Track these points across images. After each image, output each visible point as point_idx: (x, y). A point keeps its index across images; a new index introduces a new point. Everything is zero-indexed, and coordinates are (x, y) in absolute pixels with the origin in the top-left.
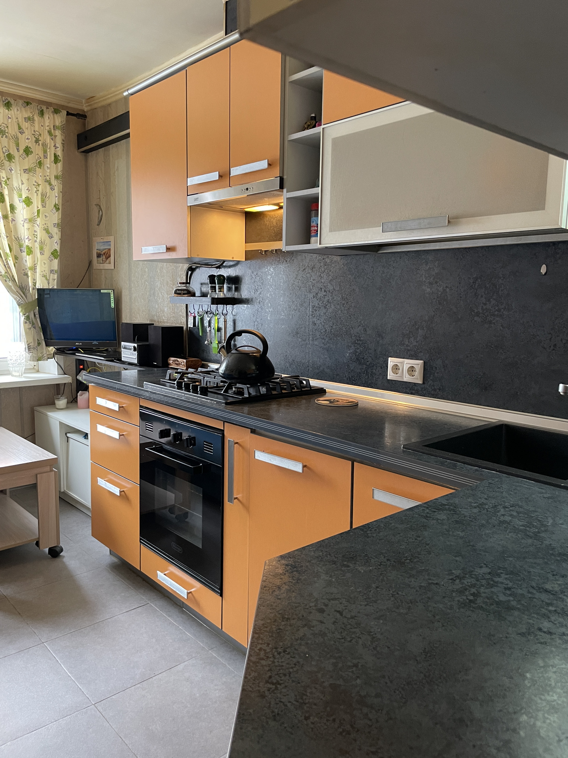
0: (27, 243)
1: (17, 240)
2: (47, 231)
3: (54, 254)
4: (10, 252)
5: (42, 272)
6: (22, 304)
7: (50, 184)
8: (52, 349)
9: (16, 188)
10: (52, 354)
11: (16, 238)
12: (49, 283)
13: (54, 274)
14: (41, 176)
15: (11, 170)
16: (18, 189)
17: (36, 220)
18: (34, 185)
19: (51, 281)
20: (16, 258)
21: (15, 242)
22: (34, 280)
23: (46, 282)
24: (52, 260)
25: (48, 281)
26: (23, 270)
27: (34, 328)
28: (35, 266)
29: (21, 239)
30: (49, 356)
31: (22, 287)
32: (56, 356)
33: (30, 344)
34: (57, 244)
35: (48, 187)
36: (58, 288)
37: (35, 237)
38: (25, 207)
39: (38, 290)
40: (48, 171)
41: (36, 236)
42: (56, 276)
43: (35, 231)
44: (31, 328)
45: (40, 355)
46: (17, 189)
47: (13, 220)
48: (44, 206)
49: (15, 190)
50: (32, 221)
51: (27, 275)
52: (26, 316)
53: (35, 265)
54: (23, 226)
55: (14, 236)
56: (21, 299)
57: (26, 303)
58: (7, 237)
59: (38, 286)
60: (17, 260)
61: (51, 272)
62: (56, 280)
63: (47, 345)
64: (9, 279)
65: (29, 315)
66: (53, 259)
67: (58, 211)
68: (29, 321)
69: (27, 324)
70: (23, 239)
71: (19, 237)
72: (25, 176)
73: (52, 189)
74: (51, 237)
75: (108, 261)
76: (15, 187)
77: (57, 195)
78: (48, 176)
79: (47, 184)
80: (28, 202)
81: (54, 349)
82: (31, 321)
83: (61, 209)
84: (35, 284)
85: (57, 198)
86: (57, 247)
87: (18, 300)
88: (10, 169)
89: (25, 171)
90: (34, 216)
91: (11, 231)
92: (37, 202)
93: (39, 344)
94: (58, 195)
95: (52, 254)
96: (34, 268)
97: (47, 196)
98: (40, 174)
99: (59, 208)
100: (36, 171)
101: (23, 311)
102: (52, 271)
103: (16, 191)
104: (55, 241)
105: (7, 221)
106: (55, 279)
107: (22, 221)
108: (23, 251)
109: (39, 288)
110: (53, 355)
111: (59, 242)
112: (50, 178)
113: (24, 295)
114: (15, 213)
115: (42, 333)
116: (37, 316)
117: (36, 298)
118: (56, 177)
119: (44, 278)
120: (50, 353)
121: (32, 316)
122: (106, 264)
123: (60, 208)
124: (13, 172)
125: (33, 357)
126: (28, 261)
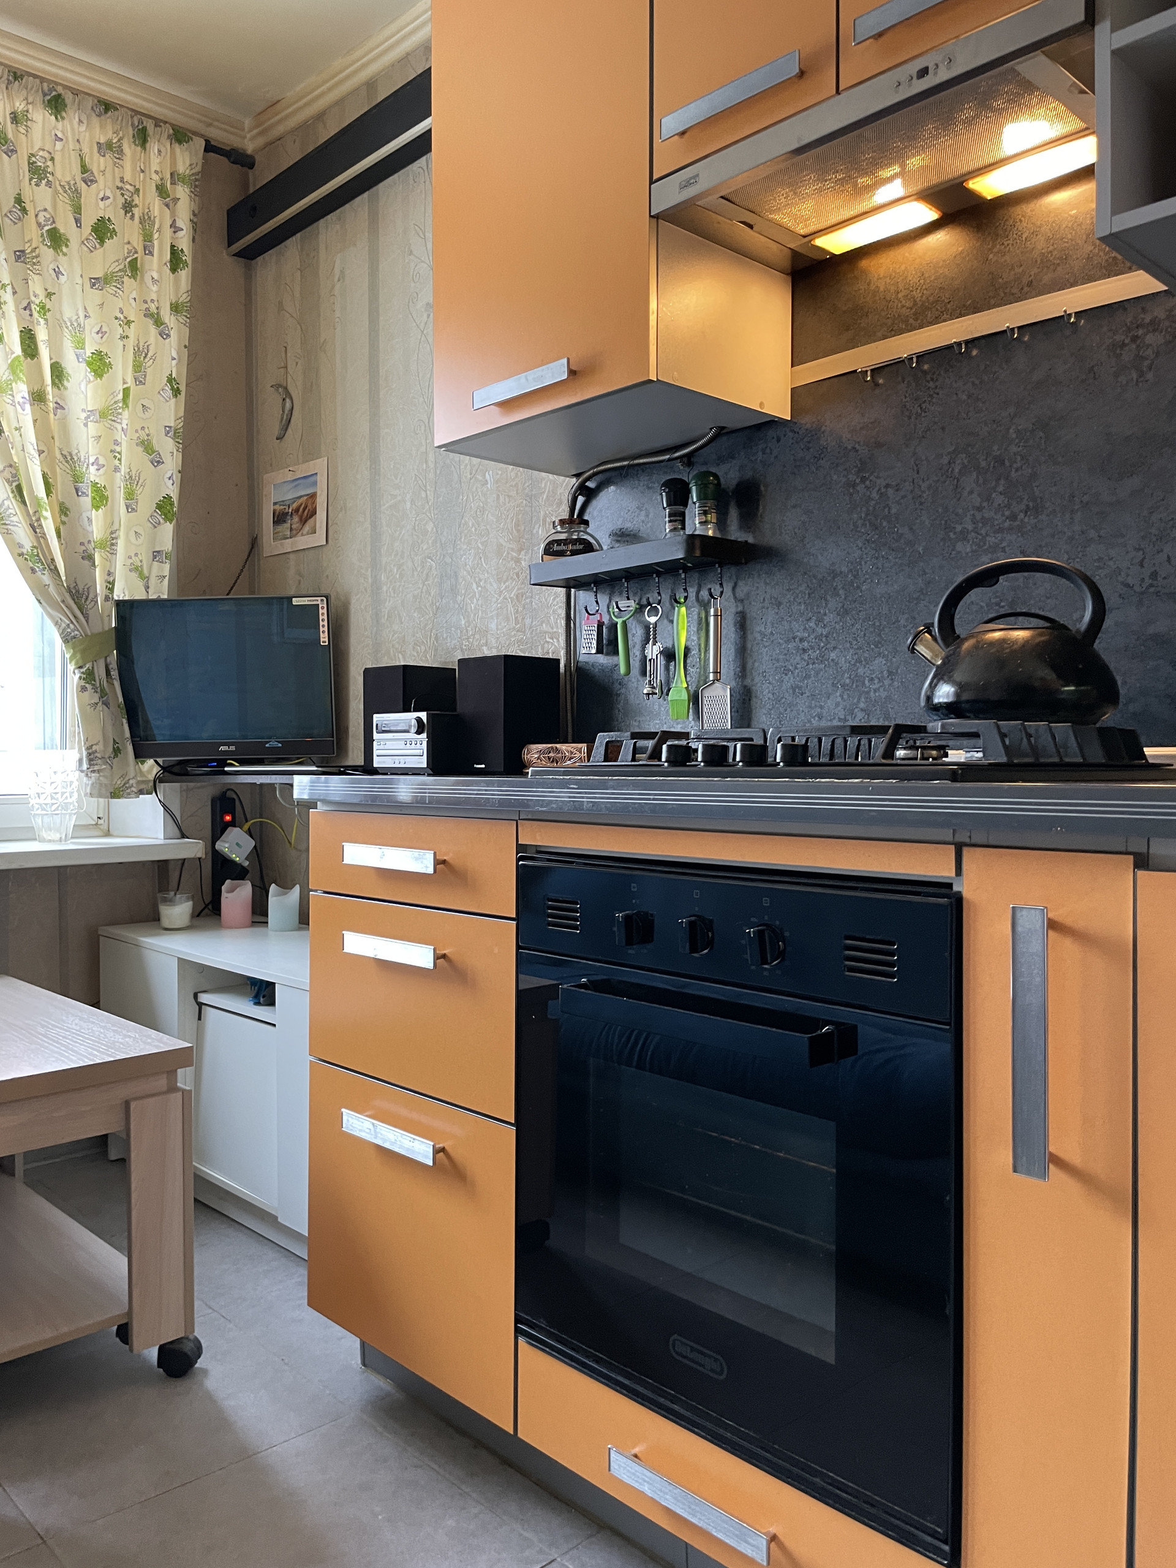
0: (93, 474)
1: (67, 462)
2: (147, 446)
3: (163, 506)
4: (48, 495)
5: (130, 557)
6: (74, 637)
7: (158, 322)
8: (150, 767)
9: (69, 324)
10: (149, 781)
11: (65, 457)
12: (147, 588)
13: (162, 562)
14: (135, 299)
15: (58, 273)
16: (76, 324)
17: (120, 414)
18: (116, 318)
19: (153, 582)
20: (64, 510)
21: (60, 464)
22: (109, 574)
23: (140, 584)
24: (159, 523)
25: (145, 579)
26: (82, 544)
27: (106, 704)
28: (113, 536)
29: (79, 459)
30: (142, 786)
31: (78, 591)
32: (161, 787)
33: (94, 748)
34: (171, 481)
35: (153, 331)
36: (172, 598)
37: (115, 457)
38: (92, 379)
39: (119, 604)
40: (155, 288)
41: (119, 456)
42: (166, 569)
43: (116, 443)
44: (97, 704)
45: (119, 782)
46: (72, 324)
47: (59, 406)
48: (139, 382)
49: (67, 328)
50: (107, 415)
51: (90, 558)
52: (84, 670)
53: (112, 533)
54: (86, 425)
55: (60, 449)
56: (72, 622)
57: (86, 635)
58: (41, 452)
59: (119, 594)
60: (66, 515)
61: (155, 557)
62: (167, 578)
63: (140, 754)
64: (43, 564)
65: (93, 668)
66: (162, 521)
67: (176, 396)
68: (93, 685)
69: (86, 693)
70: (82, 459)
71: (74, 453)
72: (95, 295)
73: (164, 335)
74: (158, 462)
75: (307, 528)
76: (66, 320)
77: (174, 355)
78: (152, 301)
79: (150, 322)
80: (99, 364)
81: (156, 769)
82: (98, 685)
83: (183, 393)
84: (110, 586)
85: (174, 362)
86: (172, 490)
87: (64, 625)
88: (54, 270)
89: (95, 282)
90: (116, 402)
91: (53, 438)
92: (122, 370)
93: (117, 751)
94: (178, 353)
95: (159, 507)
96: (109, 544)
97: (150, 355)
98: (134, 295)
99: (178, 388)
100: (123, 283)
101: (78, 656)
102: (156, 555)
103: (70, 331)
104: (169, 475)
105: (43, 407)
106: (164, 577)
107: (83, 410)
108: (83, 493)
109: (121, 599)
110: (151, 784)
111: (177, 477)
112: (157, 308)
113: (82, 613)
114: (66, 388)
115: (125, 721)
116: (115, 673)
117: (113, 625)
118: (175, 308)
119: (134, 575)
120: (144, 779)
121: (100, 672)
122: (302, 535)
123: (183, 388)
124: (63, 279)
125: (101, 784)
126: (96, 524)
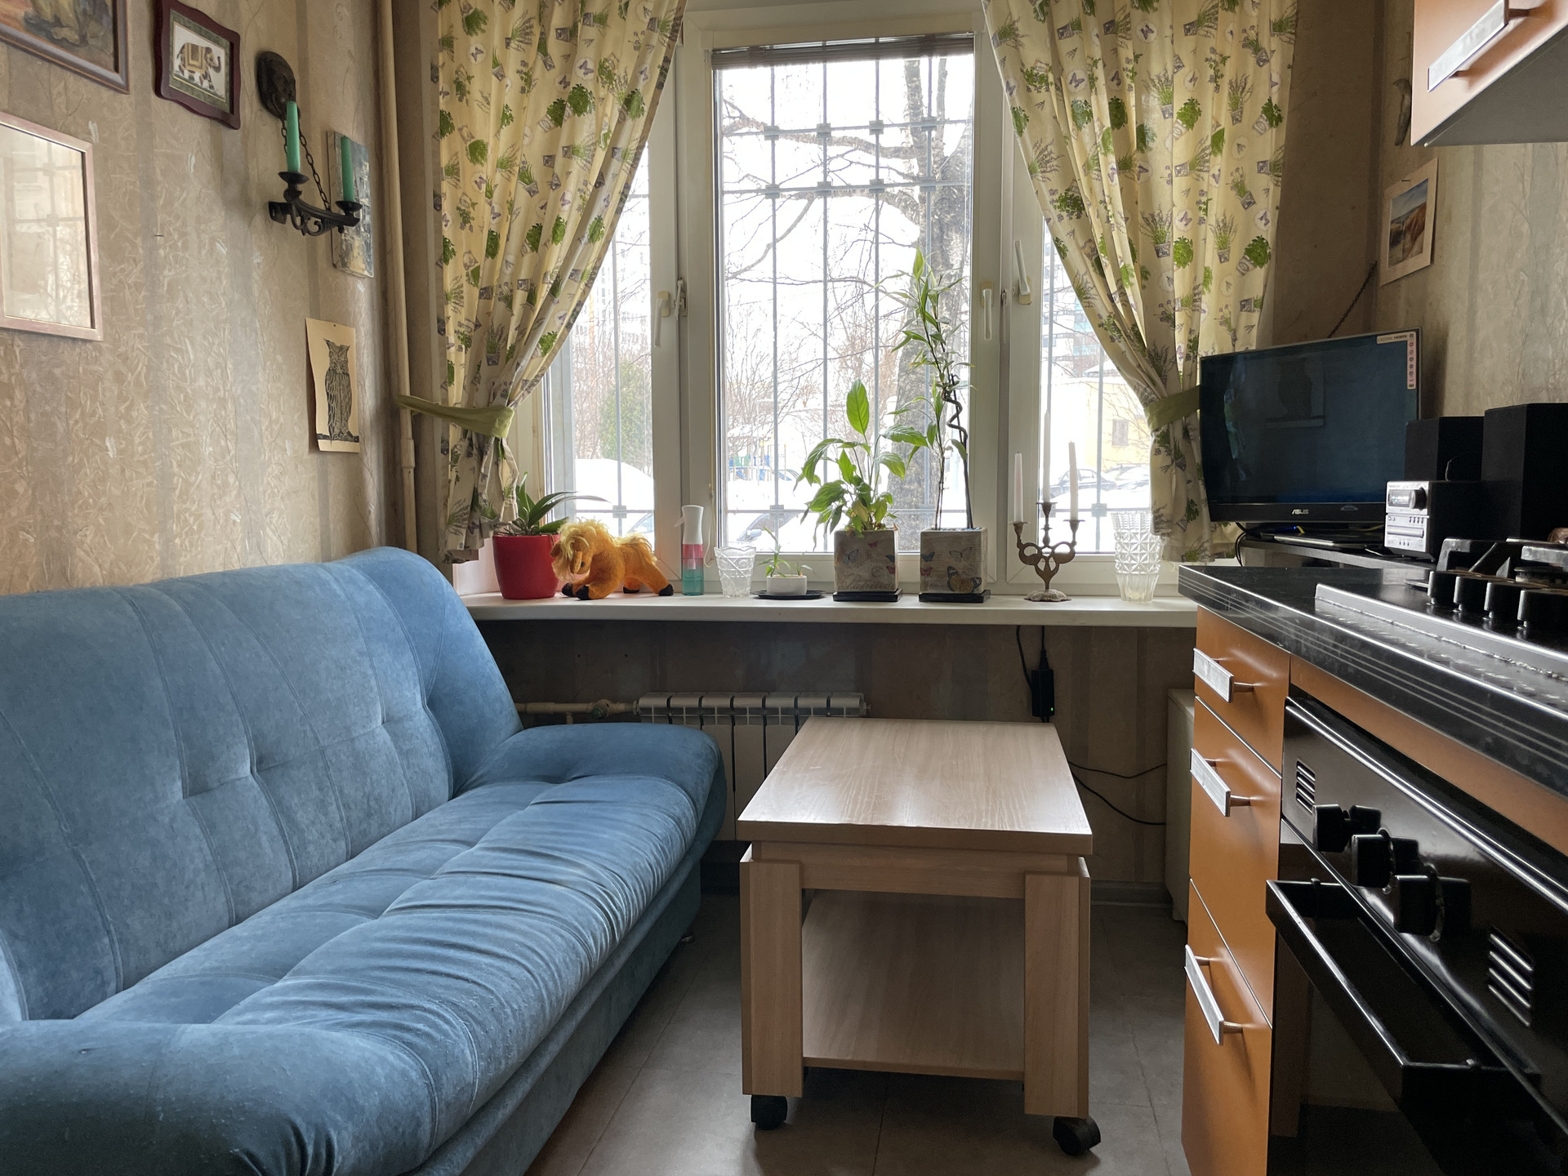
0: (1178, 231)
1: (1149, 224)
2: (1240, 188)
3: (1256, 252)
4: (1134, 261)
5: (1221, 310)
6: (1152, 401)
7: (1254, 46)
8: (1232, 530)
9: (1157, 81)
10: (1231, 544)
11: (1146, 219)
12: (1235, 340)
13: (1250, 311)
14: (1231, 32)
15: (1146, 32)
16: (1163, 80)
17: (1208, 161)
18: (1207, 60)
19: (1241, 333)
20: (1144, 274)
21: (1142, 229)
22: (1191, 331)
23: (1229, 338)
24: (1248, 270)
25: (1234, 333)
26: (1161, 305)
27: (1182, 466)
28: (1196, 291)
29: (1161, 219)
30: (1219, 550)
31: (1157, 354)
32: (1245, 550)
34: (1264, 221)
35: (1251, 60)
36: (1261, 348)
37: (1200, 208)
38: (1183, 130)
39: (1207, 362)
40: (1255, 13)
41: (1204, 207)
42: (1255, 317)
43: (1202, 193)
44: (1168, 467)
45: (1195, 545)
46: (1160, 80)
47: (1143, 170)
48: (1236, 120)
49: (1155, 86)
50: (1196, 165)
51: (1170, 319)
53: (1195, 289)
54: (1170, 182)
55: (1142, 214)
56: (1148, 386)
57: (1163, 397)
58: (1126, 219)
59: (1206, 349)
60: (1146, 279)
61: (1243, 307)
62: (1255, 328)
63: (1219, 516)
64: (1119, 331)
65: (1168, 430)
66: (1251, 266)
67: (1277, 124)
70: (1164, 219)
71: (1156, 214)
72: (1189, 42)
73: (1262, 62)
74: (1249, 203)
76: (1153, 77)
77: (1276, 78)
78: (1252, 27)
79: (1249, 51)
80: (1191, 113)
81: (1240, 532)
82: (1172, 447)
83: (1285, 121)
84: (1193, 344)
85: (1275, 89)
86: (1267, 232)
87: (1141, 390)
88: (1142, 30)
89: (1190, 28)
90: (1203, 150)
91: (1137, 203)
92: (1216, 110)
93: (1192, 512)
94: (1281, 77)
95: (1248, 251)
96: (1193, 302)
97: (1248, 86)
98: (1231, 28)
99: (1279, 115)
100: (1217, 19)
101: (1155, 419)
102: (1244, 305)
103: (1158, 89)
104: (1261, 214)
105: (1128, 174)
106: (1252, 327)
107: (1167, 168)
108: (1164, 253)
109: (1210, 354)
110: (1233, 547)
111: (1272, 216)
112: (1257, 34)
113: (1160, 376)
114: (1151, 149)
115: (1200, 482)
116: (1195, 434)
117: (1198, 384)
118: (1278, 27)
119: (1224, 328)
120: (1225, 541)
121: (1177, 432)
123: (1285, 114)
124: (1152, 37)
125: (1172, 547)
126: (1179, 282)
